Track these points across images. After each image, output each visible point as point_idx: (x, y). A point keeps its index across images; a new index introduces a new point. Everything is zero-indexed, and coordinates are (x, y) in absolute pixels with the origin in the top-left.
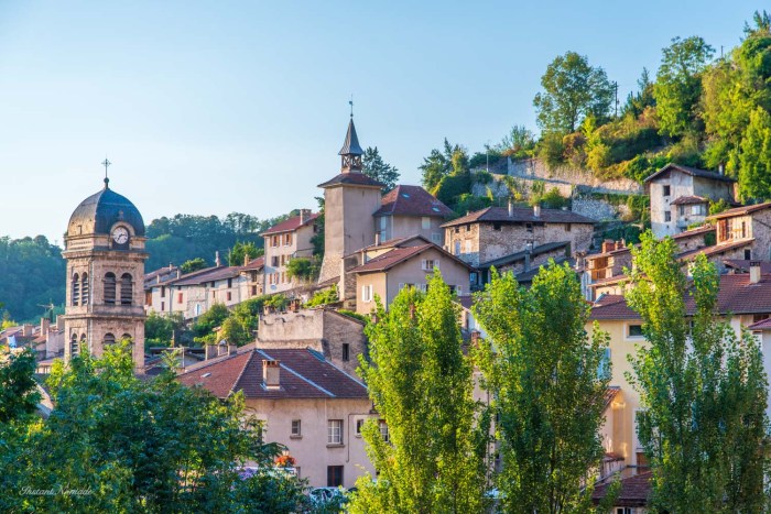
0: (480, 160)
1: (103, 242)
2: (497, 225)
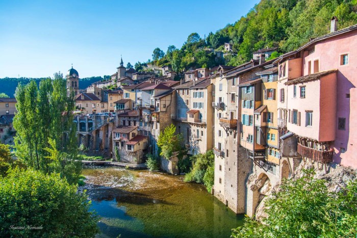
0: (143, 65)
1: (71, 76)
2: (140, 74)
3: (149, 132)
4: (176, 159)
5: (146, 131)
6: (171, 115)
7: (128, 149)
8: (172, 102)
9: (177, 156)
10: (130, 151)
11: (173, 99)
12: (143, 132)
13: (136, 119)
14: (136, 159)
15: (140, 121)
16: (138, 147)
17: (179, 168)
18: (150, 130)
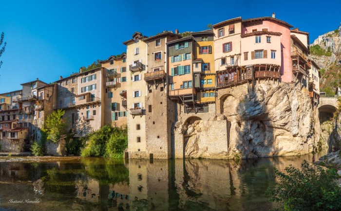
3: (29, 123)
4: (64, 142)
5: (26, 123)
6: (53, 106)
7: (11, 137)
8: (54, 94)
9: (65, 139)
10: (13, 138)
11: (55, 91)
12: (23, 124)
13: (16, 113)
14: (18, 147)
15: (19, 114)
16: (21, 135)
17: (68, 149)
18: (30, 122)
